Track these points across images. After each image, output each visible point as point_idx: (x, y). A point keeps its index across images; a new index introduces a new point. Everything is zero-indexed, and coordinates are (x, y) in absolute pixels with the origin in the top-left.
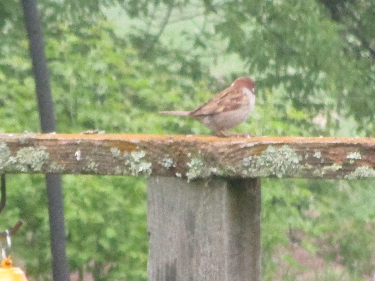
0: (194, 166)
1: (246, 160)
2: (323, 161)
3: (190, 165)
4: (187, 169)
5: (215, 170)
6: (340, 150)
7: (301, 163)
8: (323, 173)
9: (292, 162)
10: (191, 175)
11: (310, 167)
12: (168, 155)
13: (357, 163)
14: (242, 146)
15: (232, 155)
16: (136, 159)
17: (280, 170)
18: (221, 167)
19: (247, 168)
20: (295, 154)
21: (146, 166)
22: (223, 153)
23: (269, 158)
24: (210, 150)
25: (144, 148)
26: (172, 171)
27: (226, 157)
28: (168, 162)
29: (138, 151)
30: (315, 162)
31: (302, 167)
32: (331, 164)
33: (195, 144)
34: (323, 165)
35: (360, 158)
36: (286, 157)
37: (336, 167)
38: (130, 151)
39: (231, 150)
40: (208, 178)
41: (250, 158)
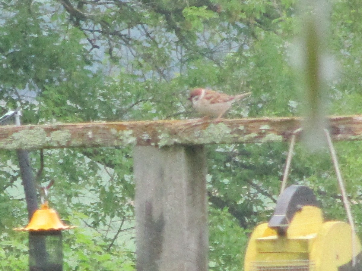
0: (163, 138)
1: (197, 133)
2: (245, 131)
3: (160, 137)
4: (158, 140)
5: (176, 140)
6: (256, 124)
7: (231, 133)
8: (245, 139)
9: (225, 133)
10: (161, 144)
11: (236, 135)
12: (146, 132)
13: (267, 131)
14: (194, 125)
15: (187, 131)
16: (127, 136)
17: (218, 139)
18: (180, 138)
19: (197, 138)
20: (227, 128)
21: (133, 140)
22: (181, 129)
23: (211, 131)
24: (173, 127)
25: (131, 128)
26: (148, 142)
27: (184, 132)
28: (146, 136)
29: (127, 130)
30: (239, 132)
31: (232, 136)
32: (249, 133)
33: (163, 124)
34: (245, 134)
35: (269, 129)
36: (221, 130)
37: (253, 135)
38: (123, 130)
39: (187, 127)
40: (172, 146)
41: (199, 131)
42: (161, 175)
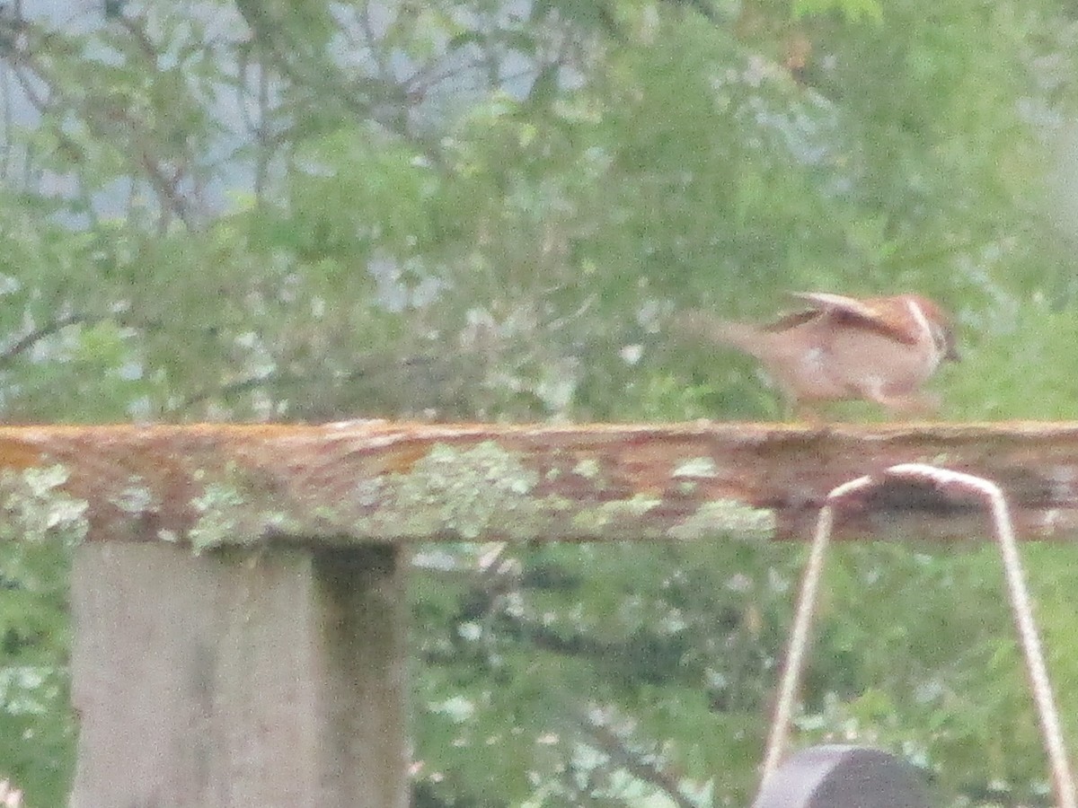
0: (212, 507)
1: (368, 487)
2: (601, 486)
3: (200, 504)
4: (190, 519)
5: (278, 519)
6: (655, 453)
7: (538, 491)
8: (603, 521)
9: (508, 492)
10: (205, 534)
11: (562, 504)
12: (135, 478)
13: (706, 487)
14: (356, 447)
15: (327, 474)
16: (40, 491)
17: (472, 517)
18: (295, 510)
19: (370, 509)
20: (517, 467)
21: (68, 512)
22: (299, 469)
23: (438, 480)
24: (262, 459)
25: (65, 457)
26: (147, 525)
27: (311, 481)
28: (137, 499)
29: (46, 465)
30: (578, 488)
31: (538, 504)
32: (625, 495)
33: (217, 444)
34: (603, 497)
35: (711, 475)
36: (490, 476)
37: (642, 503)
38: (20, 466)
39: (326, 458)
40: (255, 546)
41: (379, 480)
42: (202, 684)
